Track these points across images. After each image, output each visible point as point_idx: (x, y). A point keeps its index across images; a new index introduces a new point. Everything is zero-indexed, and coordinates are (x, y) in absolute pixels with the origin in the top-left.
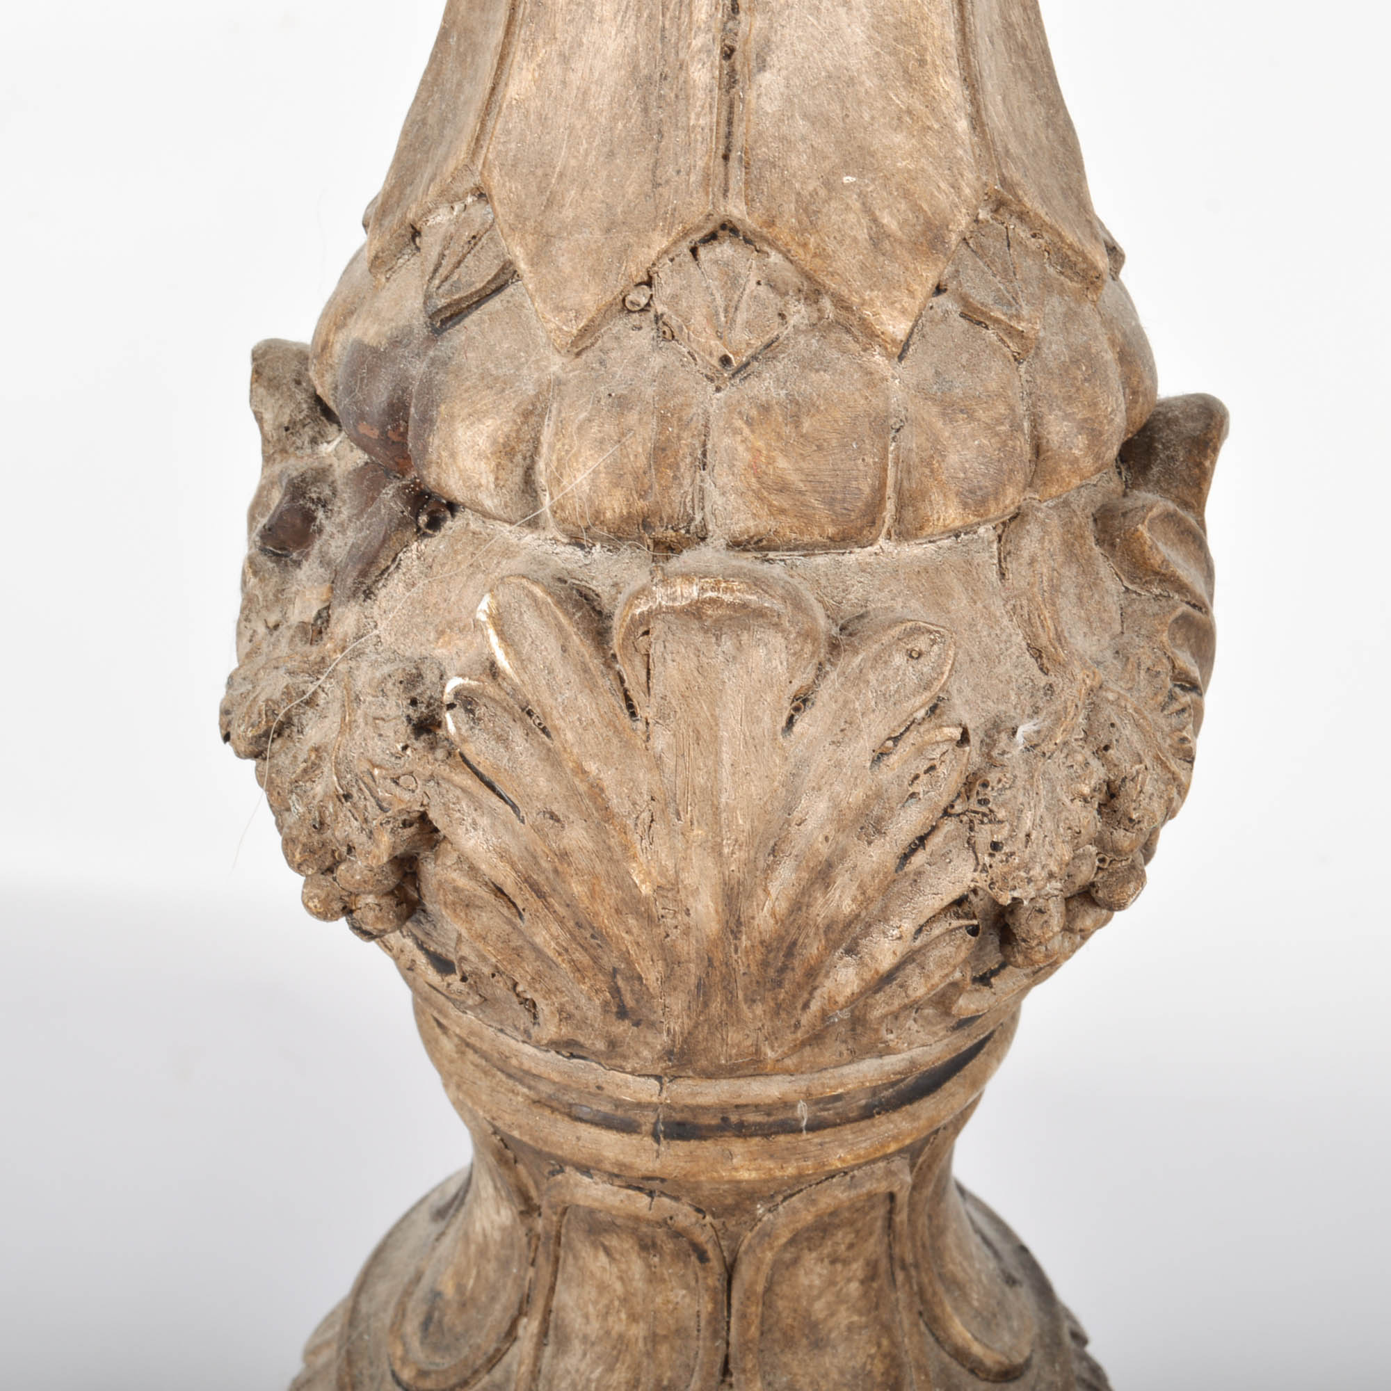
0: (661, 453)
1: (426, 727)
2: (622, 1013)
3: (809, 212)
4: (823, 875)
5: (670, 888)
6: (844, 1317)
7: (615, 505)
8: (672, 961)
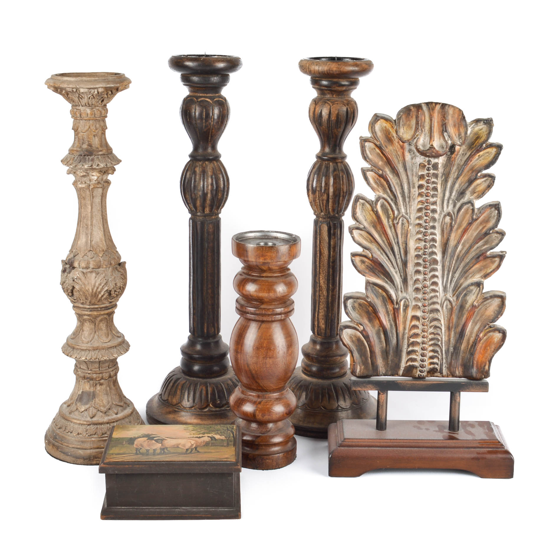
0: (88, 263)
1: (74, 281)
2: (86, 299)
3: (96, 249)
4: (98, 288)
5: (88, 289)
6: (104, 328)
7: (85, 266)
8: (89, 294)
